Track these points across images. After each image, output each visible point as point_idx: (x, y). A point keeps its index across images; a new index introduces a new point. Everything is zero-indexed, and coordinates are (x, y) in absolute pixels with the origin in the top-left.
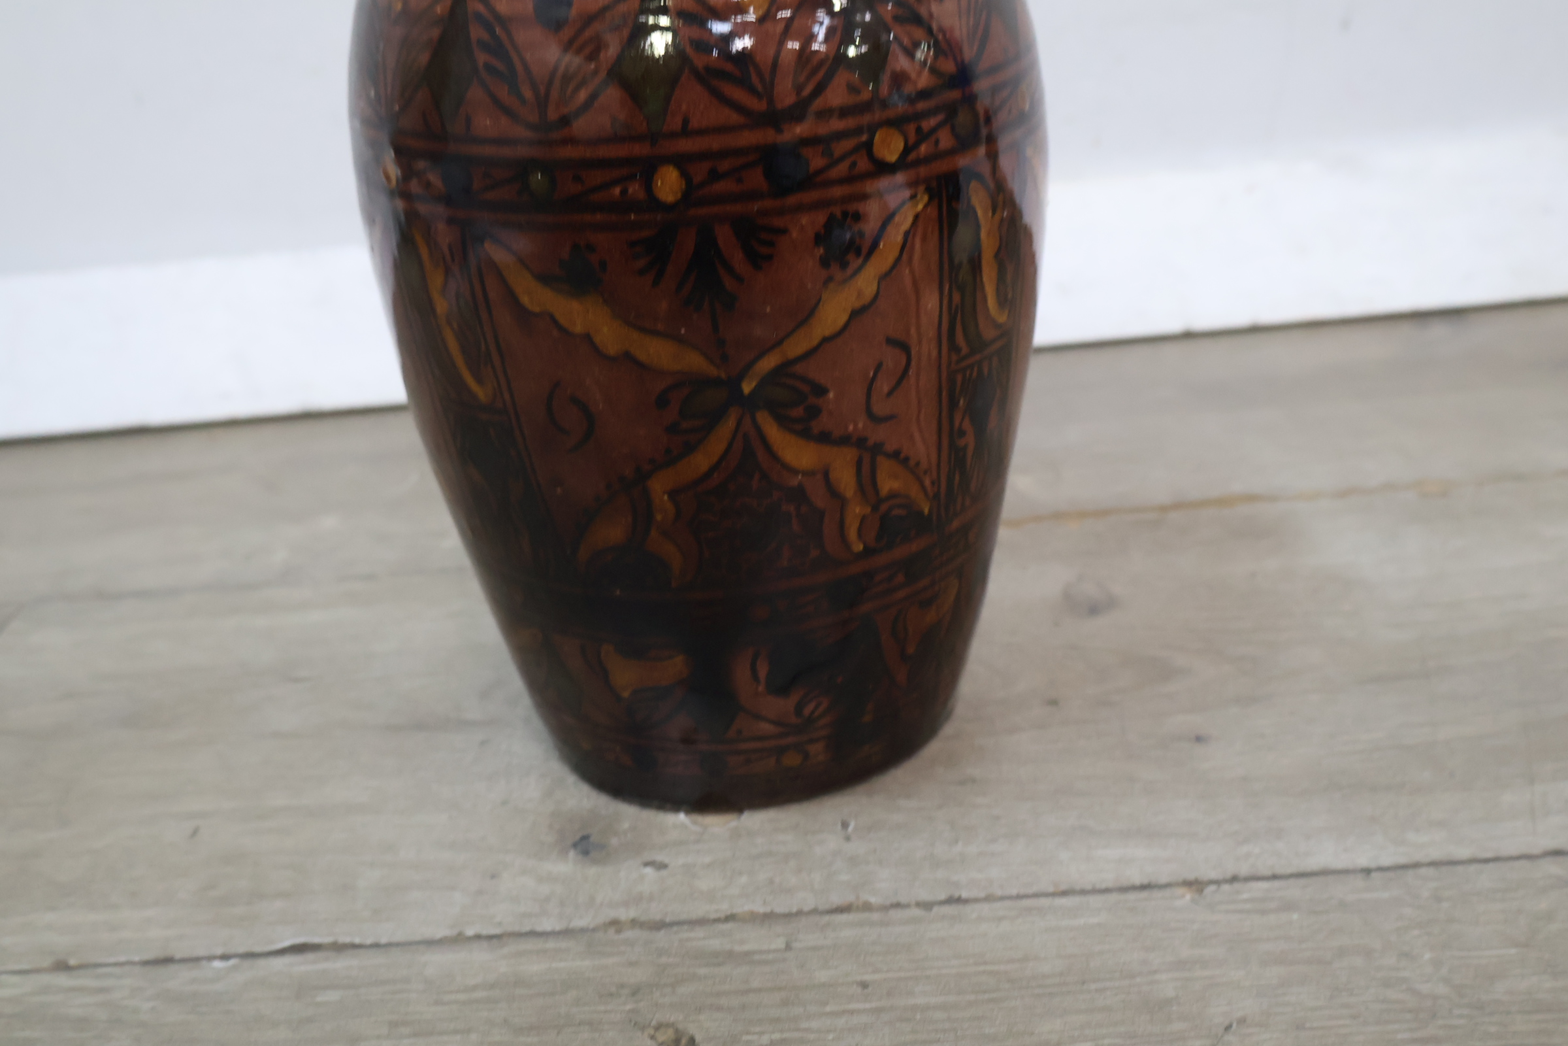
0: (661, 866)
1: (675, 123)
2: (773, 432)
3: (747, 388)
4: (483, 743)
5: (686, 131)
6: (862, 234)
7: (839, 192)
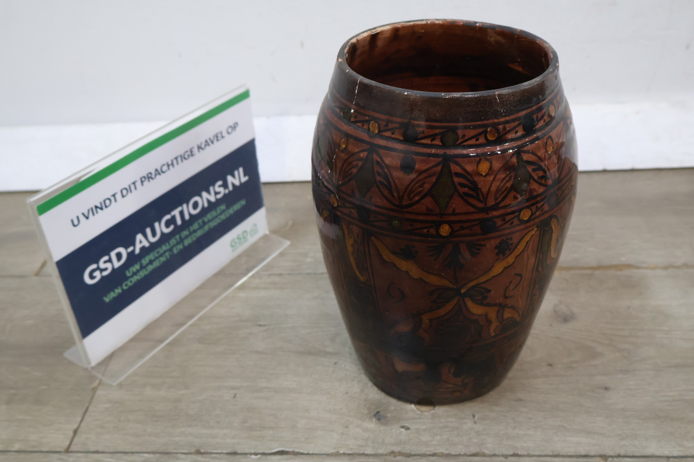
0: (407, 429)
1: (450, 211)
2: (470, 304)
3: (463, 291)
4: (335, 363)
5: (454, 214)
6: (512, 244)
7: (506, 232)
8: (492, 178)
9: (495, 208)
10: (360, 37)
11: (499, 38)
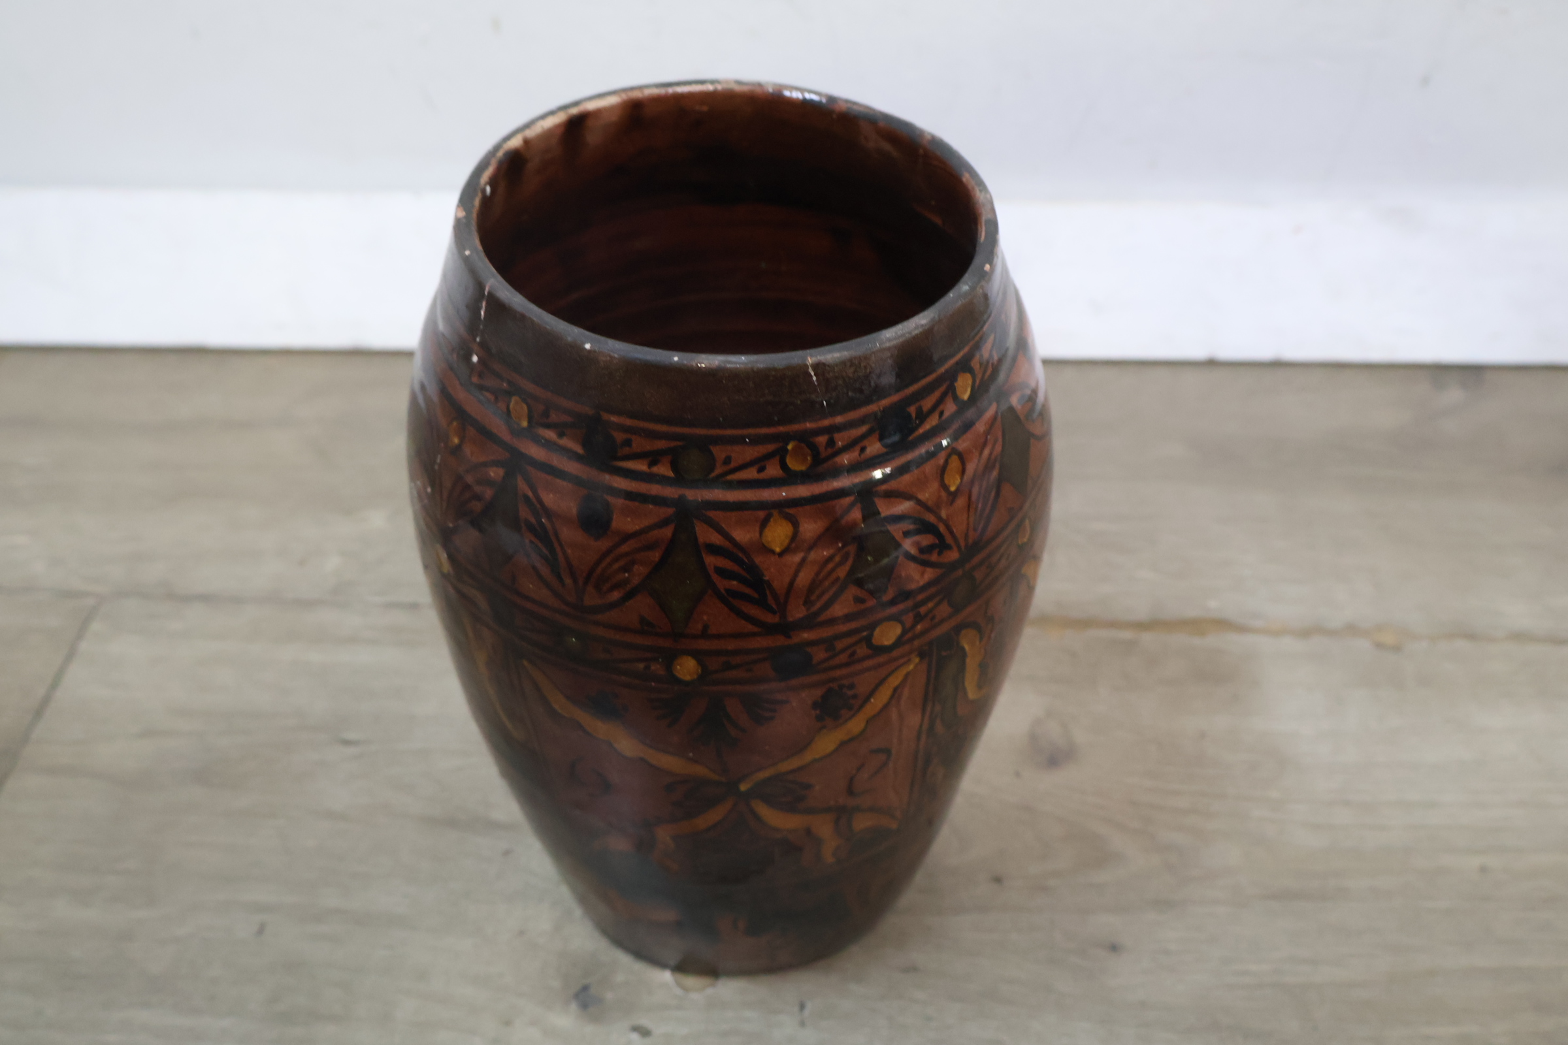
0: (644, 1032)
1: (697, 628)
2: (764, 811)
3: (743, 787)
4: (507, 853)
5: (704, 634)
6: (855, 697)
7: (838, 673)
8: (797, 558)
9: (810, 622)
10: (531, 133)
11: (887, 147)
